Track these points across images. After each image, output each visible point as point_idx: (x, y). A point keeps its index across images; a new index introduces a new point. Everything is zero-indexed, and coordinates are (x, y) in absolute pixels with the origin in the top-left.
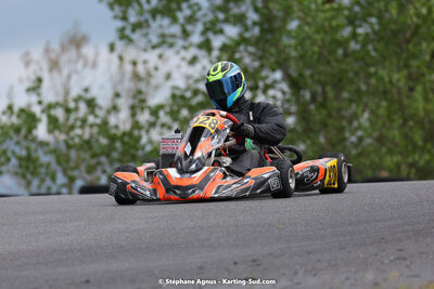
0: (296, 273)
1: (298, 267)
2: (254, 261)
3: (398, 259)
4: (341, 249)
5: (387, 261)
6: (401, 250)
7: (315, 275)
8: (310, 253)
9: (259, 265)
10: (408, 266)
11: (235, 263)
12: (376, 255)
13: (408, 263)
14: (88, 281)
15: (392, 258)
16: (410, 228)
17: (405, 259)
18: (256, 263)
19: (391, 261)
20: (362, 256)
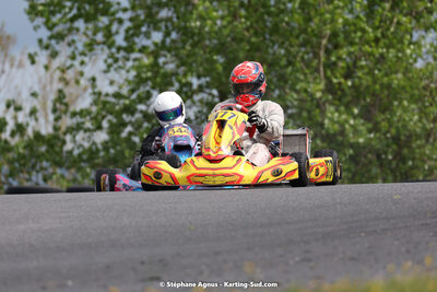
0: (201, 273)
1: (203, 267)
2: (161, 261)
3: (304, 260)
4: (249, 249)
5: (292, 262)
6: (307, 252)
8: (217, 253)
9: (165, 265)
10: (312, 268)
11: (143, 263)
12: (282, 256)
13: (312, 264)
15: (297, 259)
16: (320, 230)
17: (310, 260)
18: (163, 262)
19: (296, 262)
20: (267, 256)
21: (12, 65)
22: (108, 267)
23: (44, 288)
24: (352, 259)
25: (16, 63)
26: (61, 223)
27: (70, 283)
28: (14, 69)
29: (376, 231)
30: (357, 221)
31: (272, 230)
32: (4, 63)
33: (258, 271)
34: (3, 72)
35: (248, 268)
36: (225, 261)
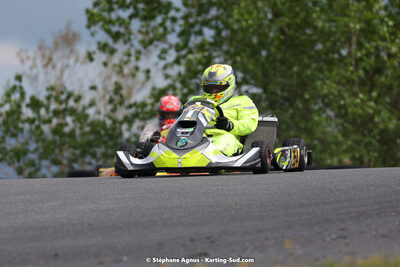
0: (245, 250)
1: (247, 244)
2: (208, 238)
3: (337, 238)
4: (290, 228)
5: (328, 239)
6: (343, 230)
7: (262, 251)
8: (259, 231)
9: (212, 242)
10: (347, 244)
11: (192, 240)
12: (319, 233)
13: (347, 241)
14: (56, 255)
15: (333, 236)
16: (355, 210)
17: (345, 237)
18: (210, 240)
19: (332, 239)
20: (306, 234)
21: (77, 60)
22: (160, 244)
23: (101, 263)
24: (383, 236)
25: (81, 58)
26: (117, 203)
27: (125, 259)
28: (78, 65)
30: (388, 201)
31: (310, 210)
32: (68, 58)
33: (298, 246)
34: (68, 66)
35: (288, 245)
36: (267, 239)
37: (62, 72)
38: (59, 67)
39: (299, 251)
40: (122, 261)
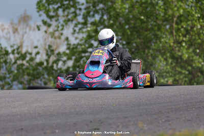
1: (119, 124)
2: (99, 121)
3: (166, 121)
4: (141, 116)
5: (161, 122)
6: (168, 117)
7: (127, 128)
8: (126, 118)
9: (101, 123)
10: (170, 124)
11: (91, 122)
12: (156, 119)
13: (170, 123)
14: (22, 129)
15: (163, 120)
16: (174, 107)
17: (169, 121)
18: (101, 122)
19: (163, 122)
20: (149, 119)
21: (30, 30)
22: (75, 124)
23: (45, 133)
24: (189, 120)
25: (32, 28)
26: (53, 103)
27: (57, 131)
28: (31, 31)
29: (200, 107)
30: (191, 103)
31: (151, 107)
32: (26, 29)
33: (145, 126)
34: (26, 32)
35: (140, 124)
36: (129, 121)
37: (23, 36)
38: (21, 33)
39: (146, 128)
40: (55, 132)
